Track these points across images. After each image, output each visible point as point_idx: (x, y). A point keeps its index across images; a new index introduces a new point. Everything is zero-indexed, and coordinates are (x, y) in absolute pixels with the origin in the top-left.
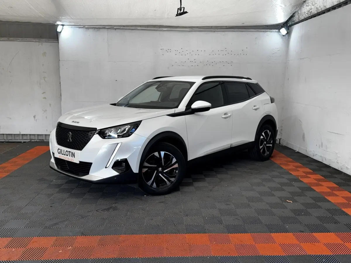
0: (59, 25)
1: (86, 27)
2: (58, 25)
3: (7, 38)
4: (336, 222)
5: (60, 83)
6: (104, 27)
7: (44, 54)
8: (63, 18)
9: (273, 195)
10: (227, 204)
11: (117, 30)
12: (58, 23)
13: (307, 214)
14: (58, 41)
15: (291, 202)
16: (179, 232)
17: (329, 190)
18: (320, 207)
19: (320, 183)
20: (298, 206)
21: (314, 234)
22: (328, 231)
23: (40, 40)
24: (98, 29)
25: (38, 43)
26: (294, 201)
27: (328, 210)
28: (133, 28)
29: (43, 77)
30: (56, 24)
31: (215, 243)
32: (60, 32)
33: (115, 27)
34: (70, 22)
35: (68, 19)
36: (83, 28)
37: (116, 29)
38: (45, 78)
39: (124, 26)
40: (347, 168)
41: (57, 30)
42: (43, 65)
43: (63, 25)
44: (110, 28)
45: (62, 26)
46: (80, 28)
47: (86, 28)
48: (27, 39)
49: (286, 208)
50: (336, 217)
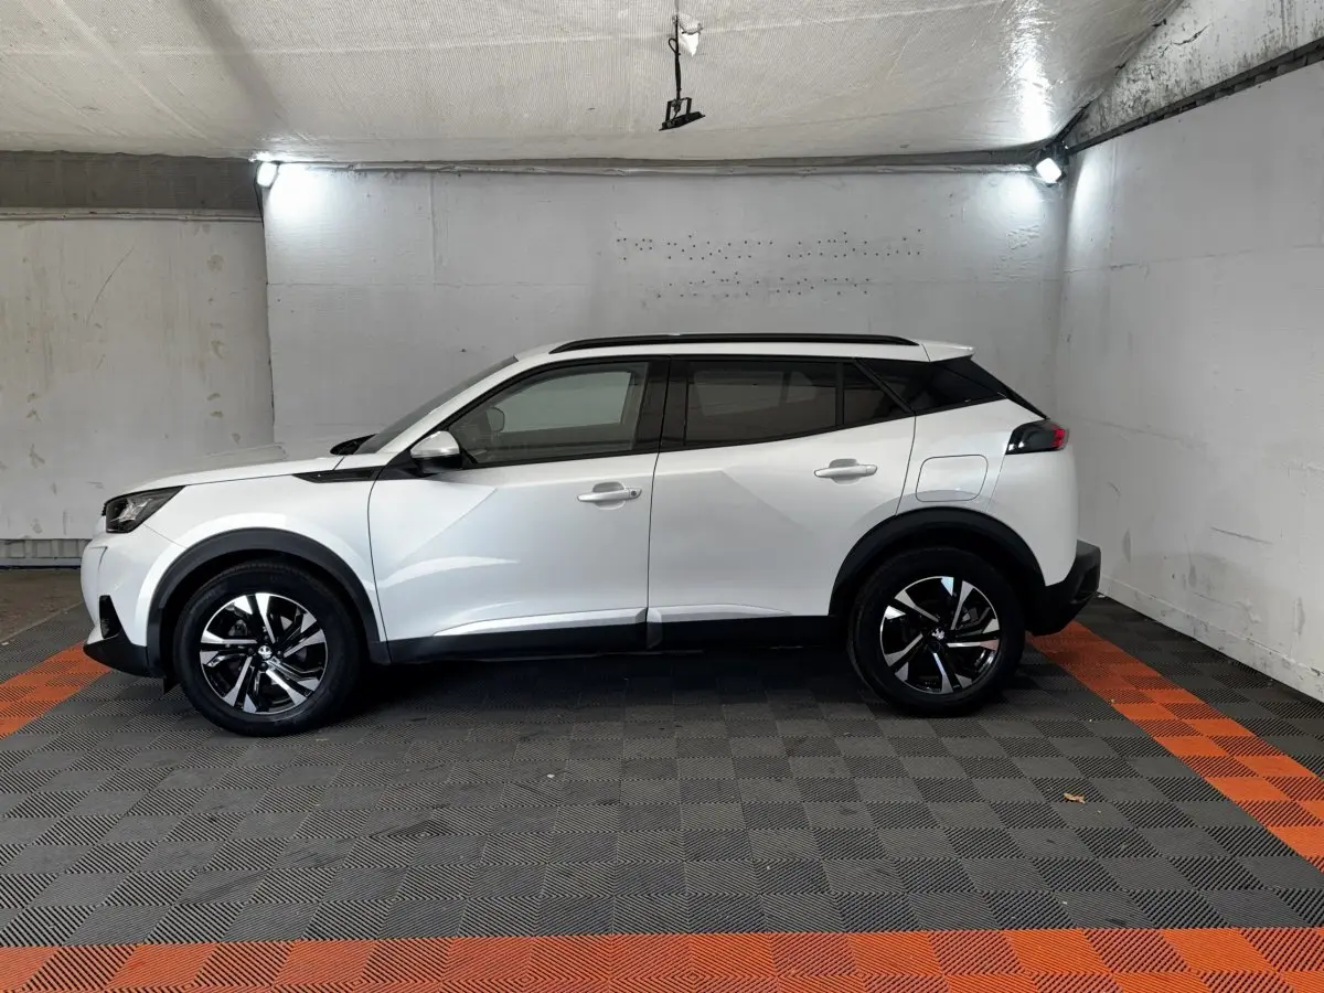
0: (262, 162)
1: (358, 167)
2: (259, 163)
3: (87, 211)
4: (1248, 884)
5: (270, 362)
6: (420, 166)
7: (215, 263)
8: (273, 140)
9: (1015, 773)
10: (846, 812)
11: (464, 177)
12: (261, 156)
13: (1141, 849)
14: (262, 217)
15: (1081, 799)
16: (661, 925)
17: (1218, 752)
18: (1187, 821)
19: (1188, 721)
20: (1105, 816)
21: (1168, 934)
22: (1218, 922)
23: (199, 215)
24: (399, 175)
25: (190, 224)
26: (1093, 796)
27: (1216, 833)
28: (520, 169)
29: (213, 343)
30: (252, 160)
31: (793, 972)
32: (270, 188)
33: (457, 168)
34: (299, 153)
35: (292, 143)
36: (346, 170)
37: (459, 173)
38: (216, 344)
39: (488, 163)
40: (1286, 664)
41: (255, 179)
42: (211, 300)
43: (278, 163)
44: (438, 171)
45: (275, 166)
46: (336, 170)
47: (356, 171)
48: (158, 211)
49: (1061, 824)
50: (1248, 864)
